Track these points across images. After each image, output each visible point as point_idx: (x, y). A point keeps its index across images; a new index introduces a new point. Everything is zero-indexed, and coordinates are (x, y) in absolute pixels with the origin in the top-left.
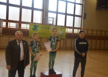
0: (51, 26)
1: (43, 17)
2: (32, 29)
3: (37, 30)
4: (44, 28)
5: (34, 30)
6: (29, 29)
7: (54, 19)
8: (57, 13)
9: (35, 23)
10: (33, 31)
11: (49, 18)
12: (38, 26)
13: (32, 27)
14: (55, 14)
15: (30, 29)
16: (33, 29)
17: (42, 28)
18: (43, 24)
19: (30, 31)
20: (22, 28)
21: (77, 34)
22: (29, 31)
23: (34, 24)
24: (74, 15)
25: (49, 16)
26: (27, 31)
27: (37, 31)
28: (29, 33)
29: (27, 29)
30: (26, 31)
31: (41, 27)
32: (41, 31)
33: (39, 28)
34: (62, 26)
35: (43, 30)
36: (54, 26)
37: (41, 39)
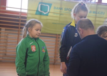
2: (35, 12)
3: (47, 15)
5: (41, 14)
6: (26, 11)
10: (37, 16)
12: (50, 5)
16: (37, 11)
17: (61, 9)
19: (29, 16)
20: (7, 9)
22: (26, 18)
27: (48, 18)
28: (25, 21)
29: (23, 11)
30: (18, 17)
32: (58, 19)
33: (52, 10)
35: (62, 16)
36: (94, 4)
37: (56, 37)
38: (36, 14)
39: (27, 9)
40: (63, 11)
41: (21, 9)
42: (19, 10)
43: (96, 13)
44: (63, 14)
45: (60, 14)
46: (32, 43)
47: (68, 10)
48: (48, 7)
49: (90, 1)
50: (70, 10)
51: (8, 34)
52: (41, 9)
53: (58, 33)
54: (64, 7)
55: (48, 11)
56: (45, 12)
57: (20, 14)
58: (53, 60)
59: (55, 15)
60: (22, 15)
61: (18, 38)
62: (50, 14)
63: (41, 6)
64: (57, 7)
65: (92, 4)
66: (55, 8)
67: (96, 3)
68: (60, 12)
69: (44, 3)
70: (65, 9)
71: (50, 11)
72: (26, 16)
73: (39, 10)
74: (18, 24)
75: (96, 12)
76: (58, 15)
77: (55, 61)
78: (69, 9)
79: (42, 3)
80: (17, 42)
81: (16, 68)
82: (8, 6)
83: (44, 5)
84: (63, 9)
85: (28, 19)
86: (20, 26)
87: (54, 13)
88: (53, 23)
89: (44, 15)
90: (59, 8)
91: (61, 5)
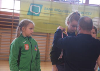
0: (73, 5)
2: (27, 13)
3: (38, 15)
4: (55, 10)
5: (32, 14)
6: (18, 12)
12: (41, 6)
15: (22, 13)
16: (29, 11)
17: (51, 9)
19: (21, 16)
20: (1, 10)
22: (18, 18)
23: (31, 1)
26: (15, 18)
28: (18, 21)
29: (15, 12)
30: (11, 17)
31: (49, 7)
33: (43, 11)
35: (52, 16)
36: (82, 5)
37: (47, 36)
38: (28, 15)
39: (19, 10)
40: (53, 12)
41: (14, 10)
42: (12, 11)
43: (84, 14)
44: (53, 15)
45: (51, 15)
46: (25, 41)
47: (58, 11)
48: (39, 8)
49: (78, 2)
50: (59, 11)
51: (1, 34)
52: (33, 10)
53: (48, 32)
54: (54, 8)
55: (39, 12)
56: (36, 13)
57: (13, 14)
58: (44, 57)
59: (46, 15)
60: (14, 16)
61: (11, 37)
62: (41, 15)
63: (33, 7)
64: (48, 8)
65: (80, 5)
67: (84, 4)
68: (51, 12)
69: (35, 4)
70: (55, 9)
71: (41, 12)
72: (19, 16)
73: (31, 10)
74: (11, 24)
75: (84, 12)
76: (49, 16)
77: (46, 58)
78: (59, 9)
79: (33, 4)
80: (10, 41)
81: (9, 65)
82: (2, 7)
83: (35, 6)
84: (54, 10)
85: (20, 19)
86: (13, 26)
87: (44, 13)
88: (44, 23)
89: (35, 15)
90: (49, 9)
91: (51, 6)
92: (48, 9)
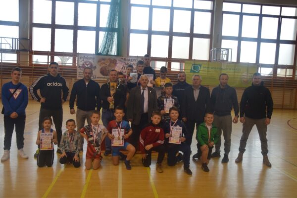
1: (211, 48)
2: (189, 71)
3: (198, 72)
4: (212, 68)
5: (194, 72)
7: (230, 51)
8: (240, 39)
9: (195, 60)
10: (192, 74)
11: (222, 50)
12: (200, 65)
13: (190, 67)
14: (236, 42)
15: (186, 71)
16: (191, 70)
17: (208, 68)
18: (210, 61)
20: (172, 70)
21: (283, 78)
23: (192, 62)
24: (278, 42)
25: (222, 47)
31: (206, 66)
32: (206, 75)
33: (202, 69)
34: (248, 64)
35: (209, 73)
38: (191, 72)
40: (210, 69)
41: (181, 69)
44: (210, 71)
48: (199, 67)
54: (210, 67)
55: (199, 70)
56: (197, 70)
59: (205, 72)
62: (200, 72)
63: (194, 66)
66: (204, 67)
67: (235, 62)
68: (208, 70)
73: (193, 69)
75: (235, 69)
76: (207, 72)
83: (196, 66)
87: (203, 71)
89: (196, 72)
91: (208, 64)
92: (206, 68)
